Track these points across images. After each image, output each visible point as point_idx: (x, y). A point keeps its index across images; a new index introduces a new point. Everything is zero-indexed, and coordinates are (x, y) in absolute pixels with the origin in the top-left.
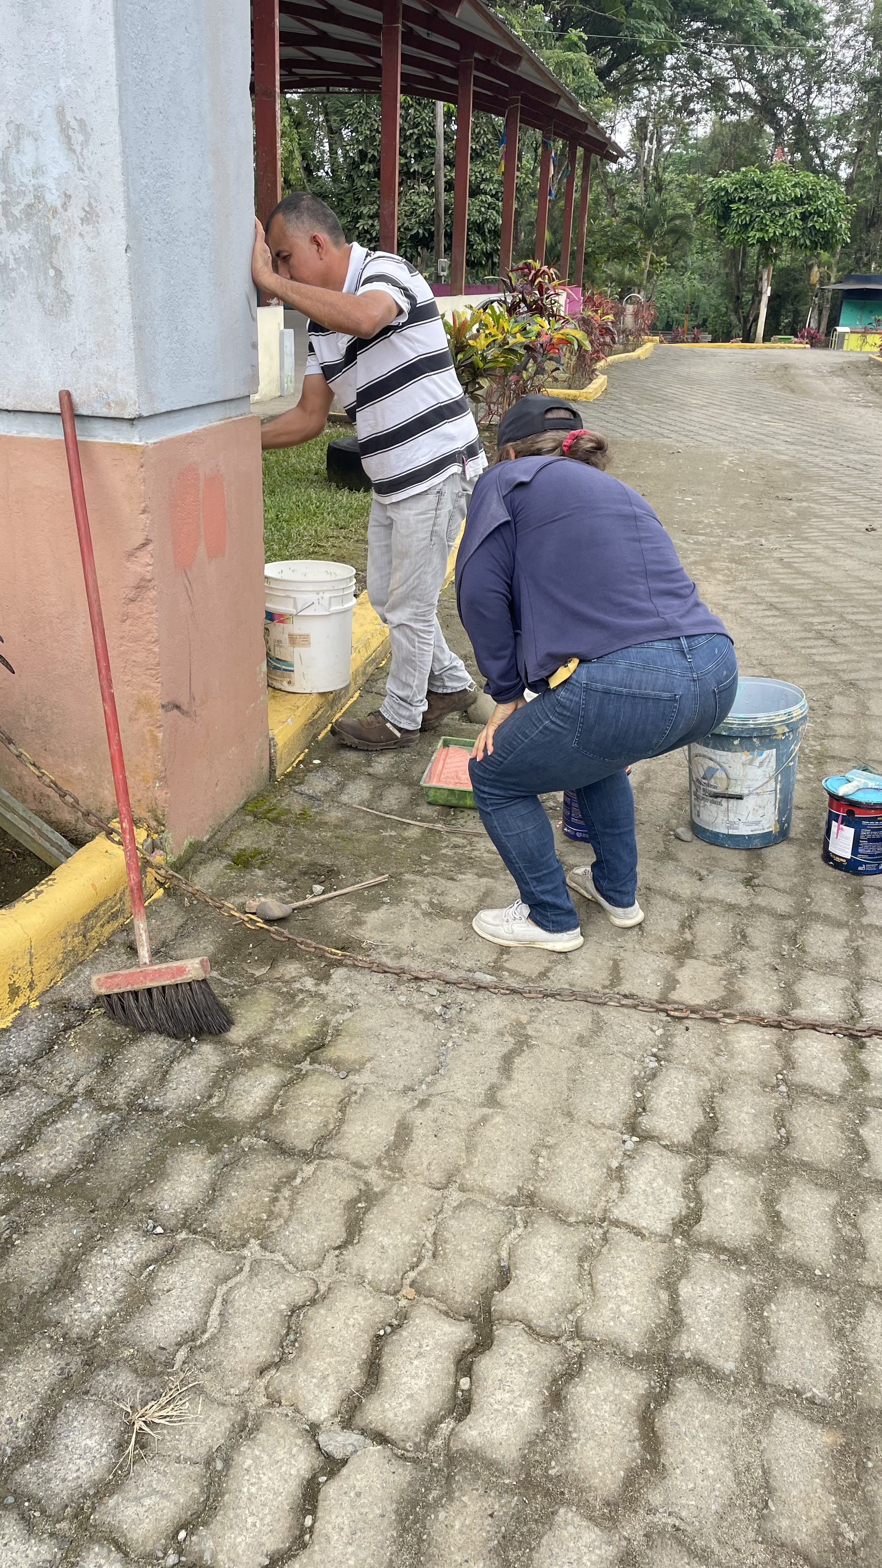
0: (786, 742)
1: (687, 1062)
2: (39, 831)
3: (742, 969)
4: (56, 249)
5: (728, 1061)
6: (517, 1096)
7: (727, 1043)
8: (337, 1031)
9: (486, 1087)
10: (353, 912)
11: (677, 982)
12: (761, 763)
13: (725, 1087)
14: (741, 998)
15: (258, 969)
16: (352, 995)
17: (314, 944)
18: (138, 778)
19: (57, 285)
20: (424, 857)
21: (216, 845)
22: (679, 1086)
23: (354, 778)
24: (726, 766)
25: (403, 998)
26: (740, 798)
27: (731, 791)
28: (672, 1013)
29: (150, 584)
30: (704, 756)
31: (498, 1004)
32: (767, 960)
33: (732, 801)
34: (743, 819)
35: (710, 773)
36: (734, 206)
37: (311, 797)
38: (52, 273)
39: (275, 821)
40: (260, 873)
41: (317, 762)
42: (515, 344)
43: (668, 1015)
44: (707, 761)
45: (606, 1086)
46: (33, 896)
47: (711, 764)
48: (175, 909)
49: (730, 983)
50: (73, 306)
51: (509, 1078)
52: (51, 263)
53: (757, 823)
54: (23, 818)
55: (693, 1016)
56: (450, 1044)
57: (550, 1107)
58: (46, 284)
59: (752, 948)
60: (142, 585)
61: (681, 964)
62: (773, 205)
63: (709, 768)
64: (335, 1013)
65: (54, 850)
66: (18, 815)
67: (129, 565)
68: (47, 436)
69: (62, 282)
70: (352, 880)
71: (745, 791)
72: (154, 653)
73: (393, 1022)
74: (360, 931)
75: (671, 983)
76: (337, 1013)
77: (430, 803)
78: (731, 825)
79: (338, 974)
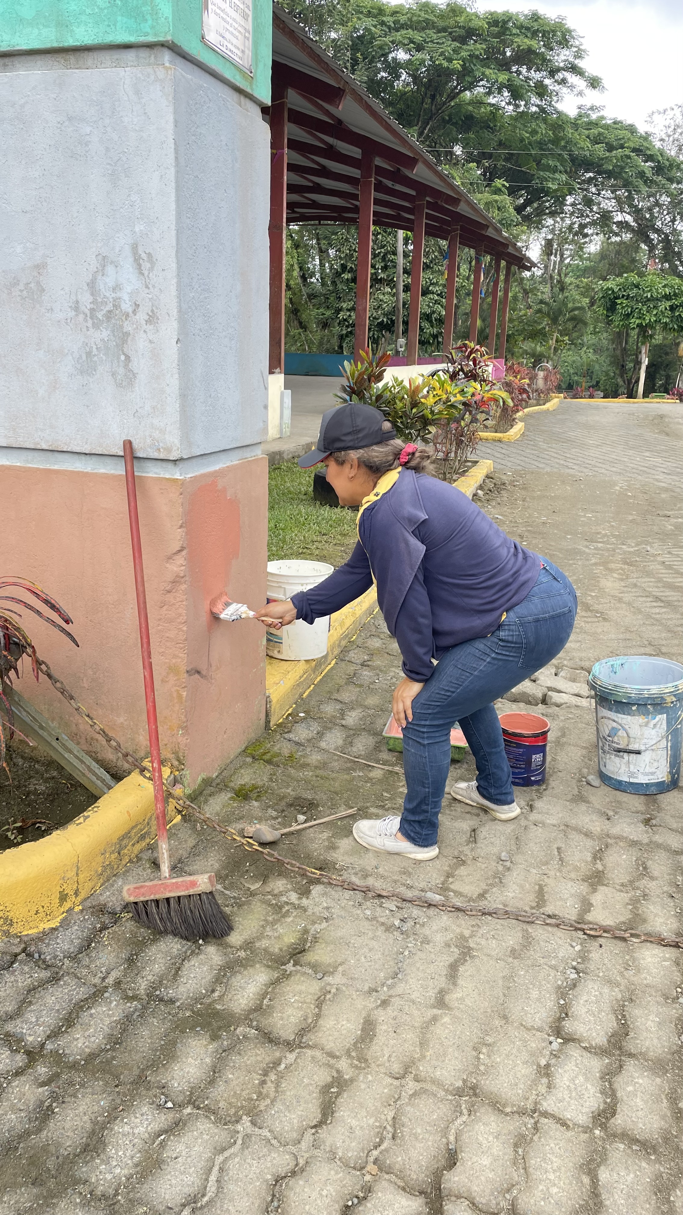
0: (674, 709)
1: (601, 974)
2: (88, 767)
3: (645, 895)
4: (127, 341)
5: (635, 975)
6: (462, 999)
7: (634, 960)
8: (316, 938)
9: (436, 991)
10: (329, 839)
11: (591, 905)
12: (655, 725)
13: (633, 998)
14: (644, 921)
15: (253, 884)
16: (327, 908)
17: (298, 864)
18: (165, 727)
19: (126, 366)
20: (385, 794)
21: (223, 781)
22: (595, 996)
23: (331, 728)
24: (627, 727)
25: (368, 912)
26: (638, 753)
27: (631, 747)
28: (588, 932)
29: (182, 580)
30: (609, 718)
31: (445, 919)
32: (665, 889)
33: (632, 755)
34: (641, 770)
35: (613, 732)
36: (619, 301)
37: (297, 743)
38: (123, 357)
39: (269, 762)
40: (256, 804)
41: (302, 715)
42: (455, 402)
43: (585, 934)
44: (611, 722)
45: (535, 994)
46: (82, 820)
47: (615, 724)
48: (190, 832)
49: (635, 908)
50: (137, 381)
51: (455, 984)
52: (123, 351)
53: (653, 774)
54: (77, 757)
55: (605, 935)
56: (406, 953)
57: (489, 1010)
58: (119, 366)
59: (652, 878)
60: (176, 581)
61: (595, 891)
62: (649, 300)
63: (613, 728)
64: (314, 923)
65: (99, 783)
66: (74, 754)
67: (168, 565)
68: (112, 472)
69: (130, 364)
70: (328, 812)
71: (642, 748)
72: (183, 631)
73: (360, 932)
74: (334, 854)
75: (586, 906)
77: (390, 750)
78: (632, 775)
79: (316, 890)
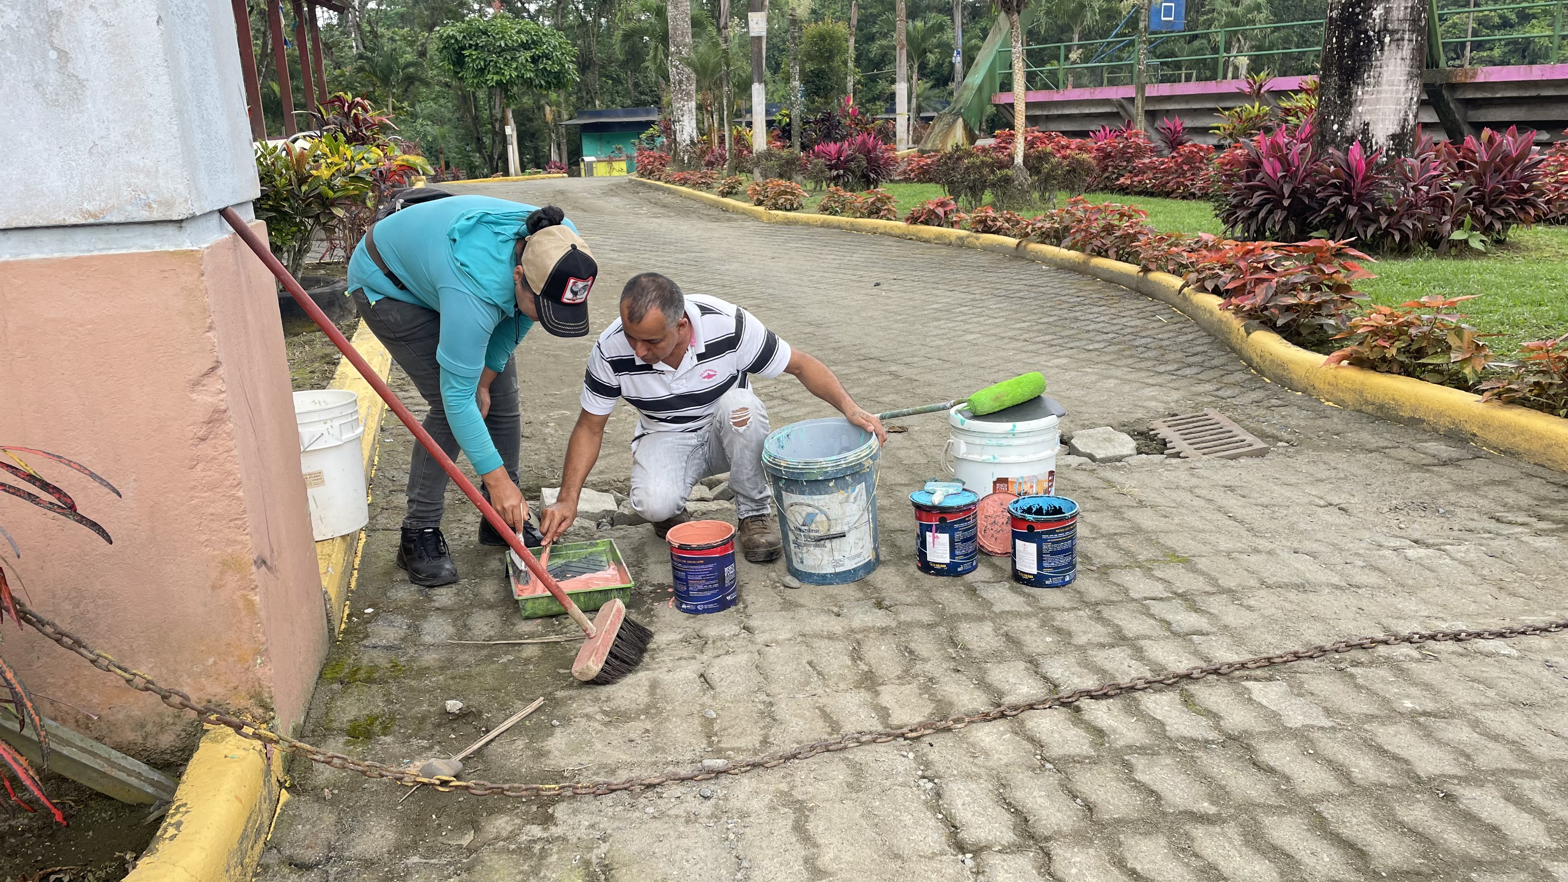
0: (870, 474)
1: (955, 772)
2: (108, 760)
3: (931, 680)
4: (57, 26)
5: (987, 760)
6: (836, 858)
7: (973, 745)
8: (606, 866)
9: (801, 862)
10: (527, 747)
11: (886, 709)
12: (855, 498)
13: (1003, 782)
14: (951, 704)
15: (461, 838)
16: (592, 826)
17: (524, 786)
19: (61, 69)
20: (561, 671)
21: (318, 724)
22: (967, 796)
23: (425, 617)
24: (825, 509)
25: (651, 810)
26: (843, 535)
27: (833, 531)
28: (909, 735)
29: (224, 416)
30: (801, 504)
31: (746, 783)
32: (944, 666)
33: (834, 541)
34: (847, 555)
35: (810, 519)
36: (466, 53)
37: (388, 648)
38: (53, 55)
39: (369, 680)
40: (389, 739)
41: (370, 610)
42: (360, 172)
43: (906, 739)
44: (805, 508)
45: (907, 819)
47: (810, 510)
48: (316, 806)
49: (931, 695)
50: (88, 93)
51: (816, 845)
52: (52, 44)
53: (859, 555)
54: (83, 750)
55: (927, 732)
56: (732, 836)
57: (875, 857)
58: (46, 70)
59: (925, 660)
60: (216, 417)
61: (877, 694)
62: (503, 50)
63: (808, 514)
64: (590, 849)
65: (133, 781)
66: (76, 747)
67: (194, 396)
69: (70, 65)
70: (501, 715)
71: (846, 528)
72: (239, 498)
73: (658, 836)
74: (548, 762)
75: (884, 713)
76: (592, 848)
77: (527, 618)
78: (837, 563)
79: (560, 811)
